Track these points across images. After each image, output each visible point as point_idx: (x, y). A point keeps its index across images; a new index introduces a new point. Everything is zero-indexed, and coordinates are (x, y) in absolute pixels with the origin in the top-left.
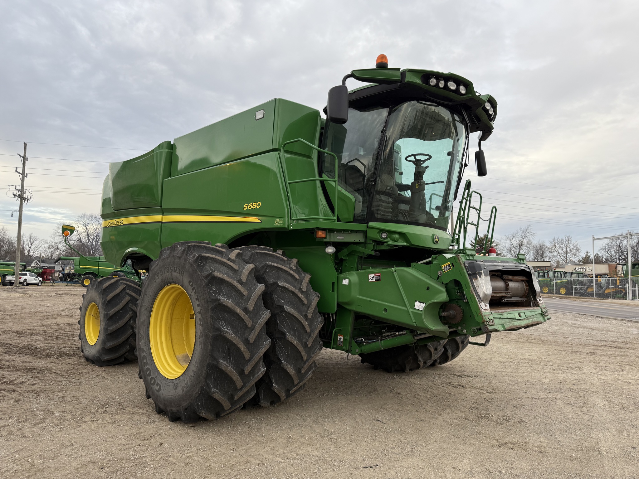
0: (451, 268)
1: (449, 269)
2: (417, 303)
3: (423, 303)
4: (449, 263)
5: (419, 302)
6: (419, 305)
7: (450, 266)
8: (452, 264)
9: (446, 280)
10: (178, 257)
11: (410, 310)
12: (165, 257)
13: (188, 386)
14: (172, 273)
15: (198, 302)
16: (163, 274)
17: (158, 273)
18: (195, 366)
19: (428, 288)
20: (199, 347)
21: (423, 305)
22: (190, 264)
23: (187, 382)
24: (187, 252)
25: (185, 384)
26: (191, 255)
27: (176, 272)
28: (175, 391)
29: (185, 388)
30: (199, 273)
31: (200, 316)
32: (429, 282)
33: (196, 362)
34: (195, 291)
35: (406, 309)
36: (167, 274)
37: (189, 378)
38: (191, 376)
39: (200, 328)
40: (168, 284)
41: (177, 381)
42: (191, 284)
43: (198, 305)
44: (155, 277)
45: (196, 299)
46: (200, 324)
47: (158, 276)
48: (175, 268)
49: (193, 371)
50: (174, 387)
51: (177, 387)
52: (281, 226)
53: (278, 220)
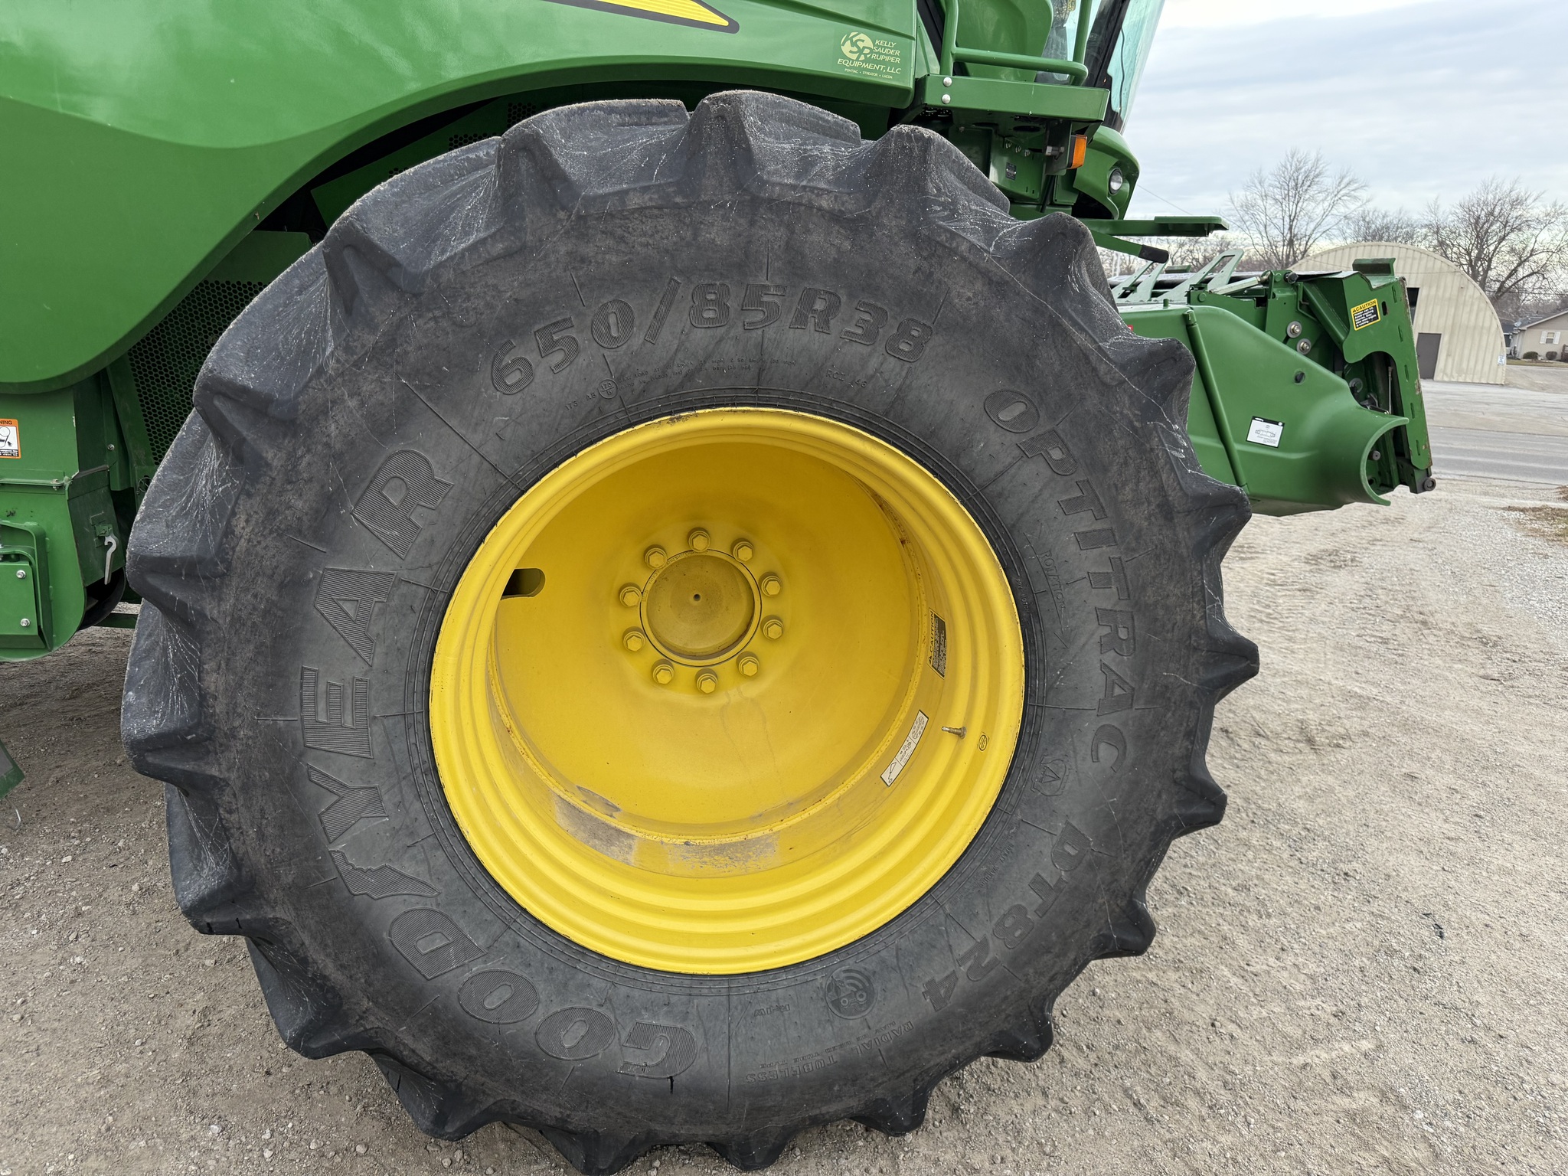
0: (1377, 318)
1: (1370, 321)
2: (1257, 425)
3: (1277, 423)
4: (1375, 302)
5: (1266, 421)
6: (1264, 429)
7: (1375, 312)
8: (1384, 305)
9: (1354, 352)
10: (836, 217)
11: (1236, 447)
12: (635, 201)
13: (995, 963)
14: (770, 333)
15: (1085, 522)
16: (637, 340)
17: (565, 324)
18: (1058, 856)
19: (1299, 379)
20: (1096, 758)
21: (1277, 430)
22: (985, 275)
23: (983, 946)
24: (916, 185)
25: (961, 961)
26: (952, 212)
27: (823, 326)
28: (854, 1022)
29: (962, 982)
30: (1080, 338)
31: (1106, 598)
32: (1298, 357)
33: (1073, 834)
34: (1056, 454)
35: (1215, 444)
36: (701, 337)
37: (1000, 923)
38: (1020, 909)
39: (1109, 657)
40: (677, 404)
41: (850, 963)
42: (1005, 416)
43: (1086, 540)
44: (518, 353)
45: (1071, 506)
46: (1109, 643)
47: (555, 343)
48: (810, 296)
49: (1038, 883)
50: (836, 1004)
51: (870, 994)
52: (889, 78)
53: (865, 39)
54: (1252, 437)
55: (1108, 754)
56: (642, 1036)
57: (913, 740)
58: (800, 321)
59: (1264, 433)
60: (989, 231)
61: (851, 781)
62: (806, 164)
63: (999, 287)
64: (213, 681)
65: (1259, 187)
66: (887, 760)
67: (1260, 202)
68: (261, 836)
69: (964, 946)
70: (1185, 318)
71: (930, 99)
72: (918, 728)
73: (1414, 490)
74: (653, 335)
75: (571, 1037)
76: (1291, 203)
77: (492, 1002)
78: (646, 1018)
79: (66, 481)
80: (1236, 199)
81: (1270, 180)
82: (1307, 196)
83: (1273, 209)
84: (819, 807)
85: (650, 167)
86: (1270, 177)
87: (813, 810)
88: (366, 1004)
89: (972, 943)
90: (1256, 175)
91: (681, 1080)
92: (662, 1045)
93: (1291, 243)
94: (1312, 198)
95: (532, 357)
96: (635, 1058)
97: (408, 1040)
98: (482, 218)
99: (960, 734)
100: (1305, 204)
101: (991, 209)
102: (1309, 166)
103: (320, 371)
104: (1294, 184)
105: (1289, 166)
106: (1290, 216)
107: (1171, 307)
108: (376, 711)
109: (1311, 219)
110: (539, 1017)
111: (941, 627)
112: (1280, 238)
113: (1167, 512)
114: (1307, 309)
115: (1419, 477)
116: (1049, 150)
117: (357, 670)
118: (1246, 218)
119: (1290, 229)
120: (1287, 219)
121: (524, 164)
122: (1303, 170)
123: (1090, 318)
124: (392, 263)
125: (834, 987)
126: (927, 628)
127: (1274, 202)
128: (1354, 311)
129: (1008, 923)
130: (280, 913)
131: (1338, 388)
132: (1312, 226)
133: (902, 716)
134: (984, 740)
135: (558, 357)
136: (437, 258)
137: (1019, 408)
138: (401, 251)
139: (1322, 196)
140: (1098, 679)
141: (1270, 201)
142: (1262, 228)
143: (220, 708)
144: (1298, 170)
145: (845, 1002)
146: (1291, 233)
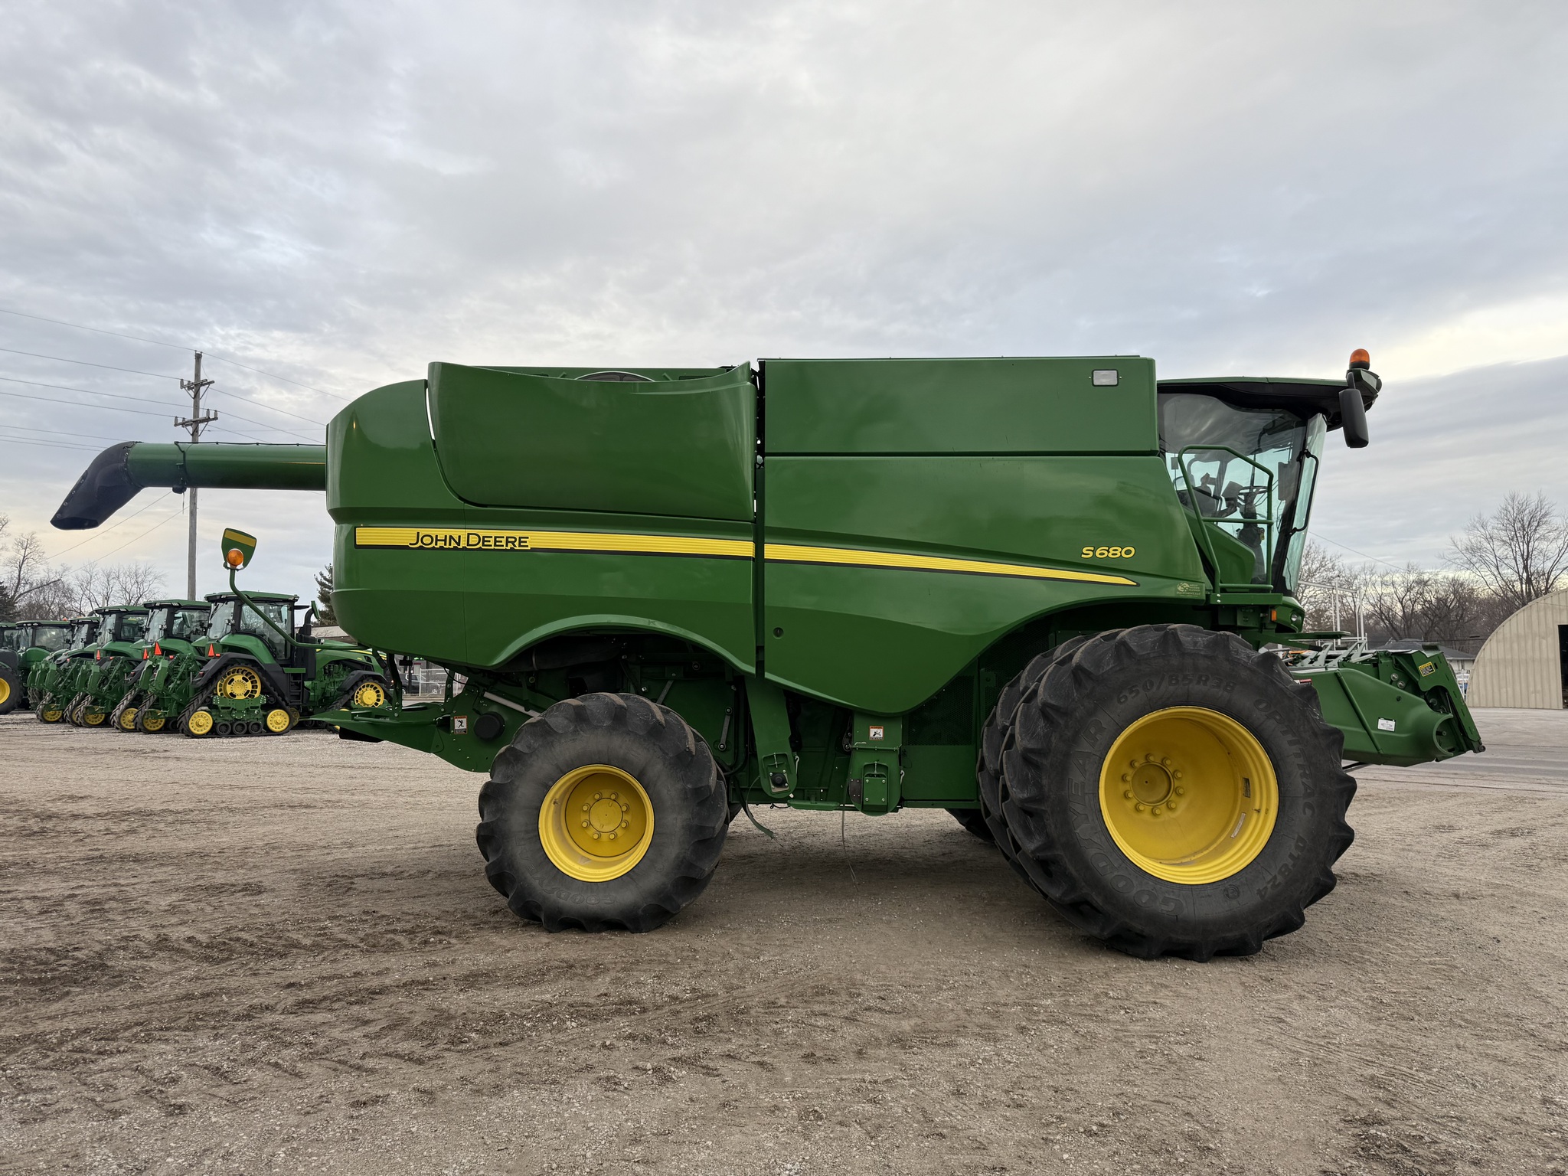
0: (1433, 671)
1: (1429, 672)
2: (1382, 721)
3: (1392, 720)
4: (1430, 664)
5: (1386, 719)
6: (1386, 723)
7: (1431, 668)
8: (1434, 665)
9: (1426, 687)
10: (1205, 656)
11: (1373, 732)
12: (1152, 655)
13: (1280, 884)
14: (1191, 686)
15: (1290, 737)
16: (1155, 689)
17: (1136, 686)
18: (1297, 847)
19: (1399, 699)
20: (1305, 813)
21: (1393, 723)
22: (1250, 669)
23: (1275, 877)
24: (1226, 647)
25: (1269, 882)
26: (1237, 652)
27: (1205, 683)
28: (1234, 902)
29: (1269, 890)
30: (1280, 685)
31: (1300, 761)
32: (1398, 690)
33: (1300, 839)
34: (1278, 717)
35: (1361, 730)
36: (1171, 688)
37: (1280, 870)
38: (1286, 865)
39: (1304, 780)
40: (1164, 706)
41: (1231, 883)
42: (1261, 707)
43: (1291, 743)
44: (1124, 694)
45: (1284, 733)
46: (1304, 775)
47: (1133, 691)
48: (1200, 677)
49: (1291, 856)
50: (1227, 895)
51: (1239, 893)
52: (1196, 596)
53: (1186, 585)
54: (1380, 727)
55: (1308, 812)
56: (1166, 901)
57: (1241, 823)
58: (1198, 683)
59: (1386, 725)
60: (1249, 658)
61: (1219, 842)
62: (1195, 643)
63: (1253, 671)
64: (1045, 782)
65: (1482, 530)
66: (1233, 831)
67: (1486, 544)
68: (1056, 827)
69: (1269, 878)
70: (1336, 674)
71: (1212, 602)
72: (1242, 818)
73: (1475, 752)
74: (1159, 688)
75: (1145, 899)
76: (1521, 544)
77: (1121, 885)
78: (1167, 896)
79: (897, 748)
80: (1459, 543)
81: (1492, 523)
82: (1537, 536)
83: (1502, 551)
84: (1207, 851)
85: (1154, 647)
86: (1491, 520)
87: (1205, 853)
88: (1083, 884)
89: (1271, 877)
90: (1476, 519)
91: (1180, 917)
92: (1172, 905)
93: (1529, 581)
94: (1543, 538)
95: (1127, 695)
96: (1164, 908)
97: (1095, 897)
98: (1112, 662)
99: (1259, 811)
100: (1536, 543)
101: (1248, 651)
102: (1533, 506)
103: (1074, 700)
104: (1519, 525)
105: (1510, 509)
106: (1522, 555)
107: (1329, 669)
108: (1086, 791)
109: (1546, 558)
110: (1134, 892)
111: (1247, 781)
112: (1515, 577)
113: (1315, 734)
114: (1398, 667)
115: (1475, 745)
116: (1261, 615)
117: (1082, 779)
118: (1474, 560)
119: (1526, 567)
120: (1519, 558)
121: (1122, 648)
122: (1527, 511)
123: (1282, 679)
124: (1090, 673)
125: (1226, 890)
126: (1241, 784)
127: (1502, 543)
128: (1421, 668)
129: (1283, 870)
130: (1062, 853)
131: (1420, 703)
132: (1549, 564)
133: (1235, 817)
134: (1267, 811)
135: (1134, 694)
136: (1101, 672)
137: (1264, 705)
138: (1091, 670)
139: (1552, 535)
140: (1302, 787)
141: (1497, 543)
142: (1493, 569)
143: (1046, 789)
144: (1520, 512)
145: (1230, 895)
146: (1527, 572)
